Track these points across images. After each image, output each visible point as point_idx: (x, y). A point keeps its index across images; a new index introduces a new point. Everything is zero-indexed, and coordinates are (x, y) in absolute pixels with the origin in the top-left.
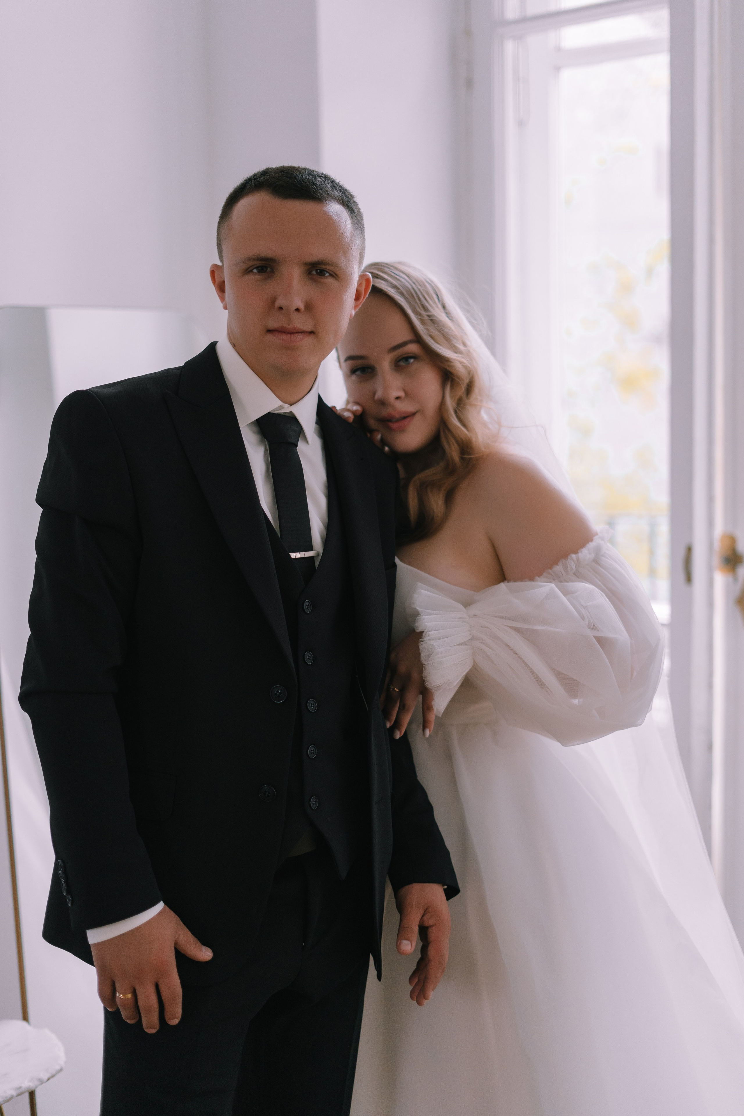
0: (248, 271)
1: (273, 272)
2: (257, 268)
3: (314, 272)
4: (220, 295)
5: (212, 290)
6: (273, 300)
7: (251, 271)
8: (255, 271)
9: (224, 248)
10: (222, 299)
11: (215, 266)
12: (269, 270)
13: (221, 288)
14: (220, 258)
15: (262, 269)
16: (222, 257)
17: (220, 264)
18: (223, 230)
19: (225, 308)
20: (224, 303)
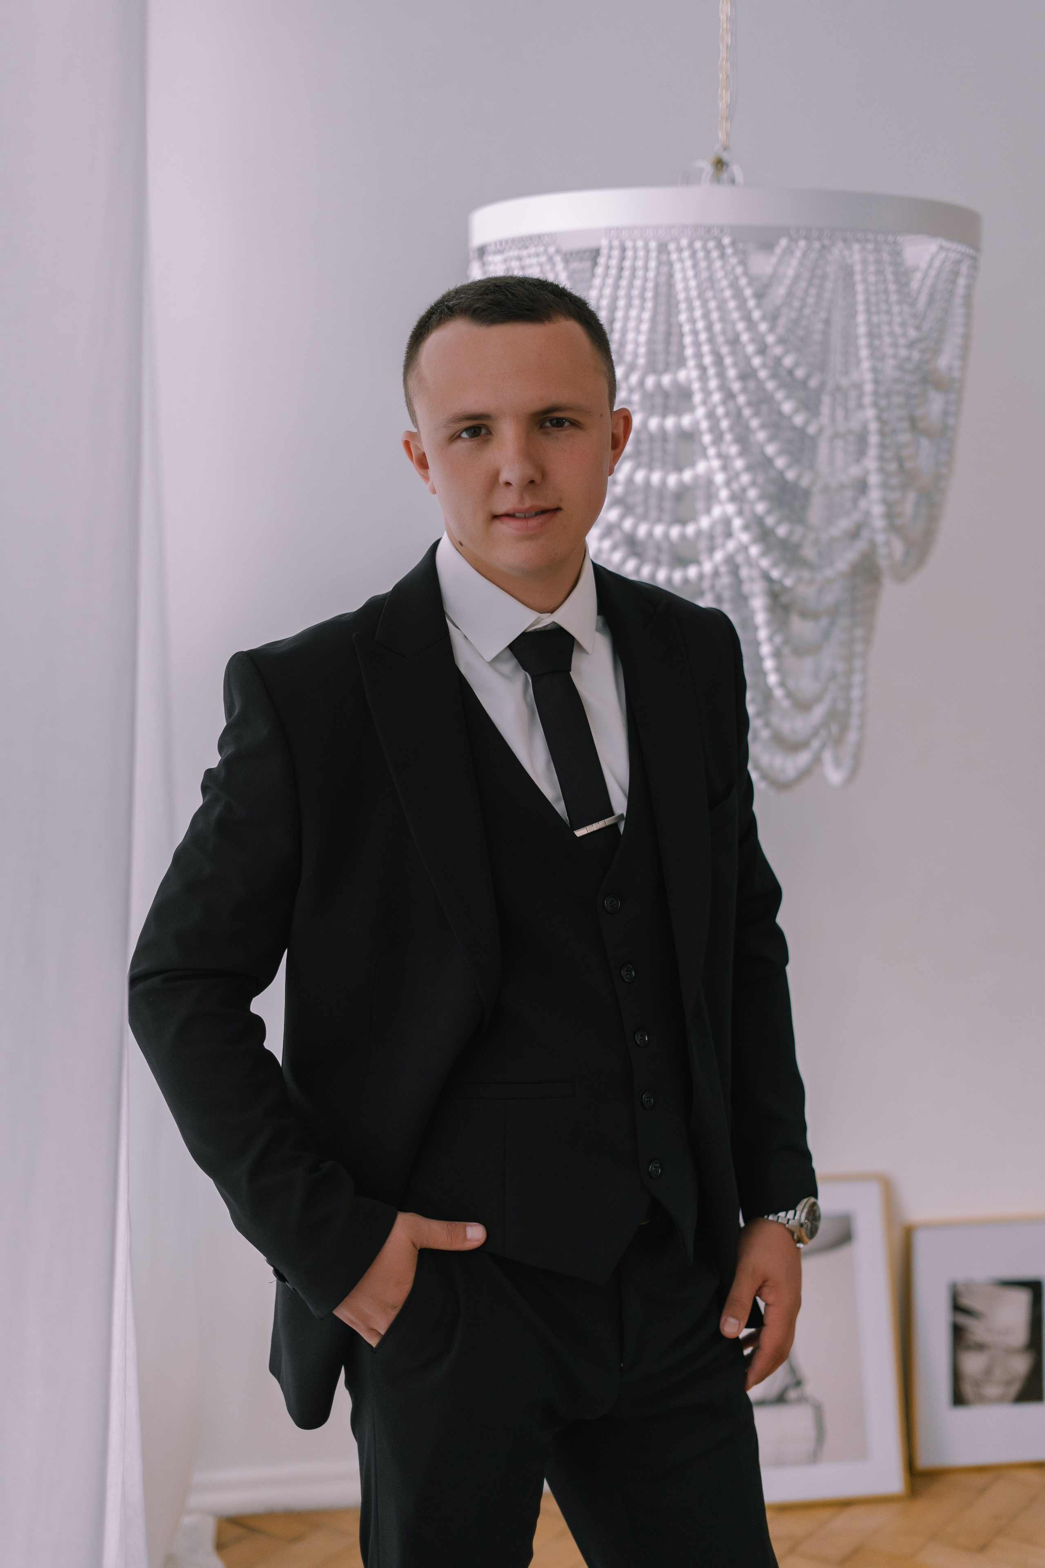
0: (455, 437)
1: (489, 433)
2: (467, 430)
3: (548, 424)
4: (421, 473)
5: (410, 467)
6: (496, 475)
7: (459, 437)
8: (464, 435)
9: (417, 407)
10: (427, 478)
11: (410, 434)
12: (483, 431)
13: (422, 463)
14: (413, 423)
15: (475, 432)
16: (416, 421)
17: (414, 430)
18: (412, 383)
19: (434, 492)
20: (429, 483)
